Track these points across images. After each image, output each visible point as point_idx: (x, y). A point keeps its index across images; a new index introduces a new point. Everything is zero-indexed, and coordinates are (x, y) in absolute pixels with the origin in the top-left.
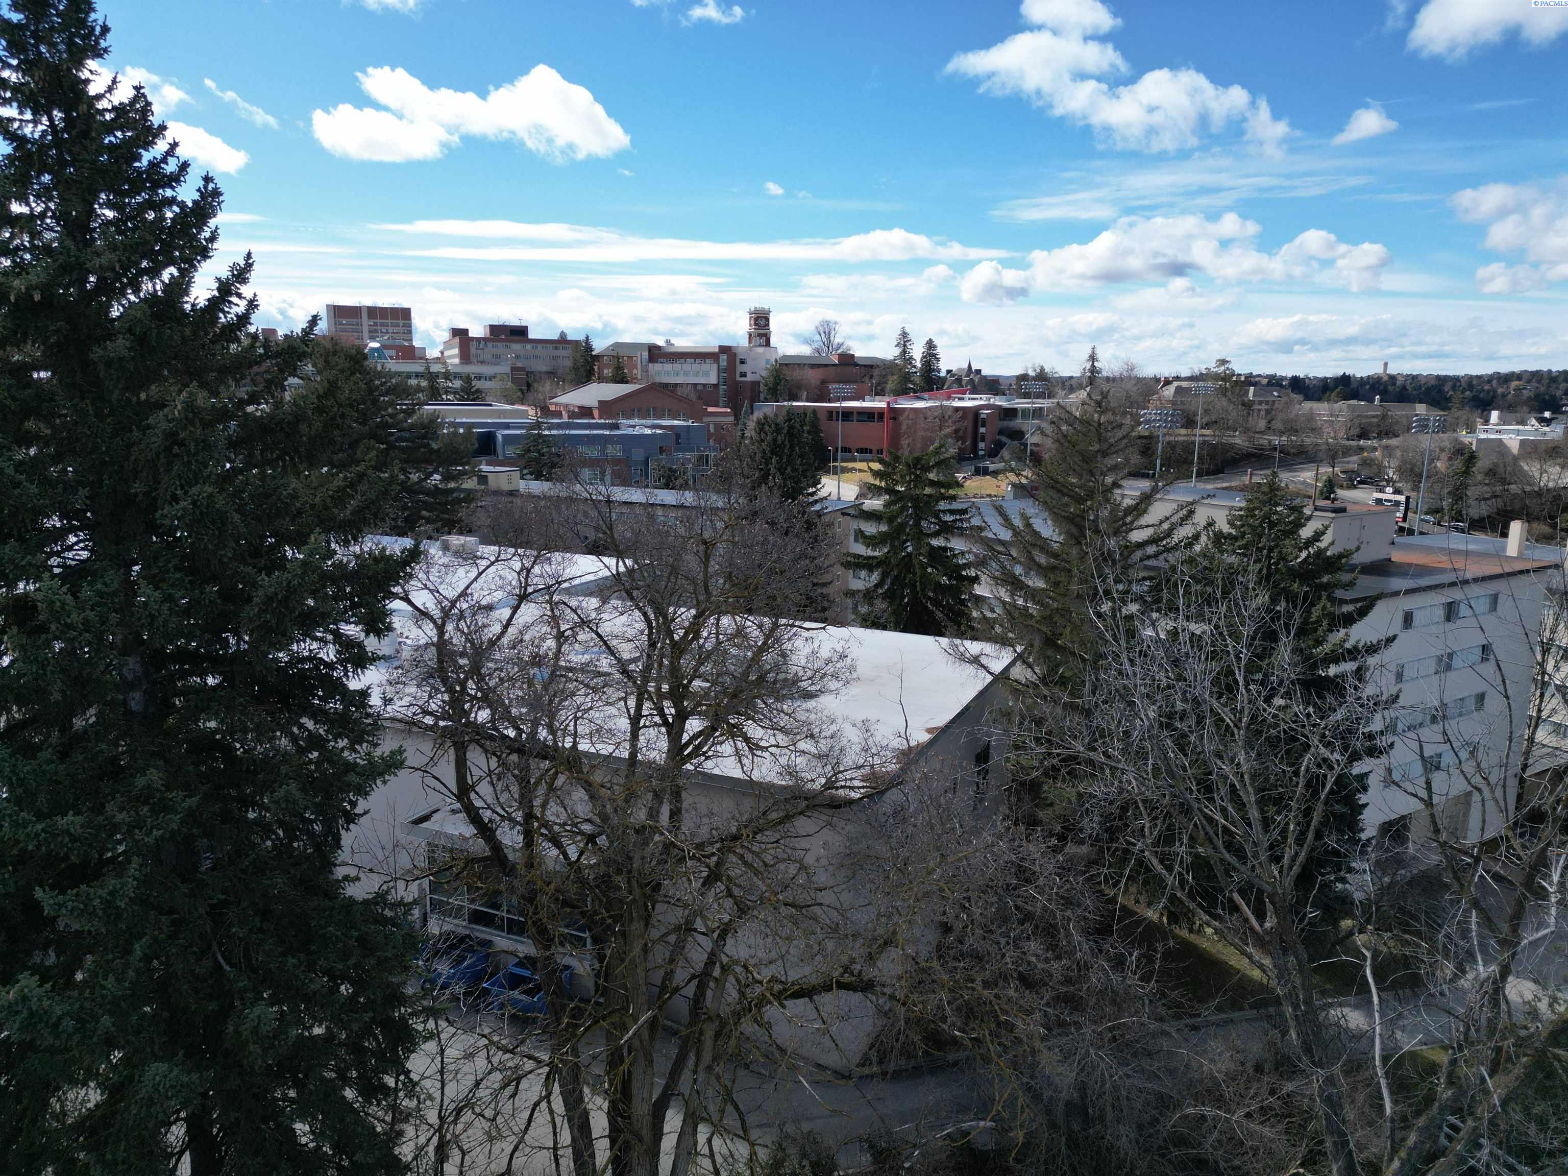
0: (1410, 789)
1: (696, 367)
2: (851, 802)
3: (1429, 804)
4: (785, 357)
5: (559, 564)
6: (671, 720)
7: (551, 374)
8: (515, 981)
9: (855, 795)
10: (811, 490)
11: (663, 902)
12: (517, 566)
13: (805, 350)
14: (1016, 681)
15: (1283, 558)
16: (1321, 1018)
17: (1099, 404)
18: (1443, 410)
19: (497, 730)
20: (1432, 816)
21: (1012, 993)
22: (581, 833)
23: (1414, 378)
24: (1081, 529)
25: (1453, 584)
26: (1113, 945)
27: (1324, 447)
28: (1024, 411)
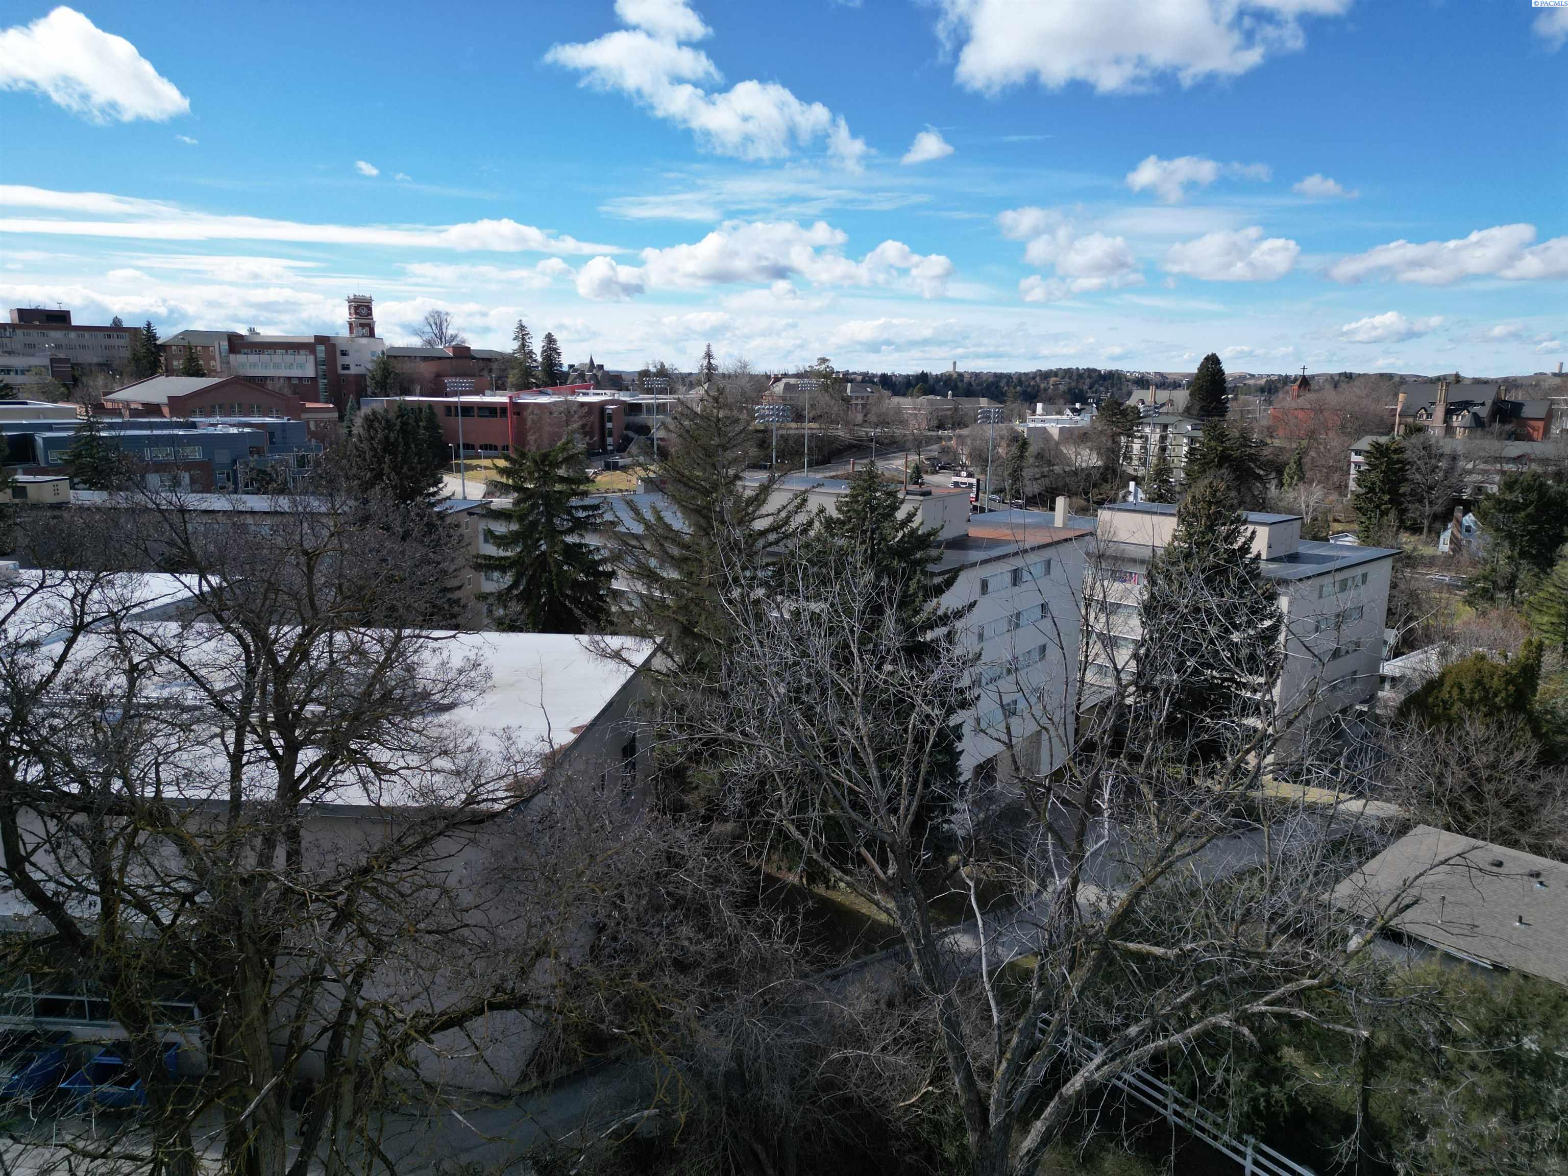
0: (995, 735)
1: (289, 358)
2: (494, 815)
3: (1010, 746)
4: (393, 348)
5: (125, 586)
6: (281, 752)
7: (105, 366)
8: (103, 1073)
9: (498, 807)
10: (432, 490)
11: (283, 955)
12: (69, 592)
13: (416, 342)
14: (657, 671)
15: (883, 539)
16: (938, 947)
17: (716, 400)
18: (1001, 403)
19: (55, 788)
20: (1013, 756)
21: (667, 980)
22: (177, 893)
23: (977, 375)
24: (708, 519)
25: (1016, 554)
26: (761, 913)
27: (910, 438)
28: (649, 406)
